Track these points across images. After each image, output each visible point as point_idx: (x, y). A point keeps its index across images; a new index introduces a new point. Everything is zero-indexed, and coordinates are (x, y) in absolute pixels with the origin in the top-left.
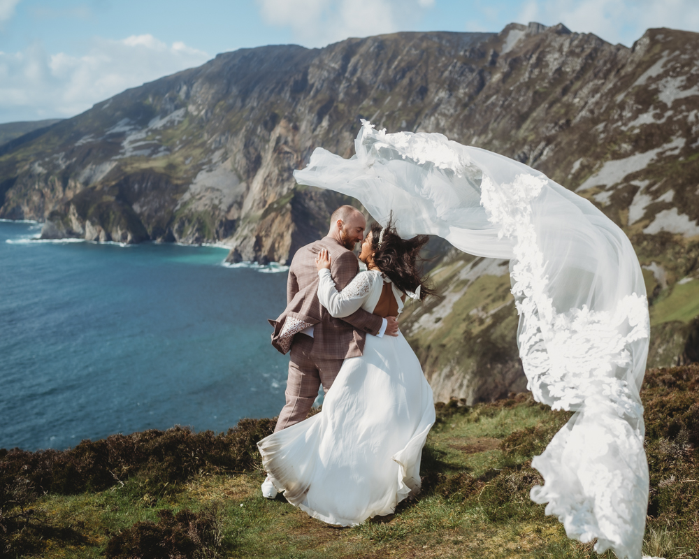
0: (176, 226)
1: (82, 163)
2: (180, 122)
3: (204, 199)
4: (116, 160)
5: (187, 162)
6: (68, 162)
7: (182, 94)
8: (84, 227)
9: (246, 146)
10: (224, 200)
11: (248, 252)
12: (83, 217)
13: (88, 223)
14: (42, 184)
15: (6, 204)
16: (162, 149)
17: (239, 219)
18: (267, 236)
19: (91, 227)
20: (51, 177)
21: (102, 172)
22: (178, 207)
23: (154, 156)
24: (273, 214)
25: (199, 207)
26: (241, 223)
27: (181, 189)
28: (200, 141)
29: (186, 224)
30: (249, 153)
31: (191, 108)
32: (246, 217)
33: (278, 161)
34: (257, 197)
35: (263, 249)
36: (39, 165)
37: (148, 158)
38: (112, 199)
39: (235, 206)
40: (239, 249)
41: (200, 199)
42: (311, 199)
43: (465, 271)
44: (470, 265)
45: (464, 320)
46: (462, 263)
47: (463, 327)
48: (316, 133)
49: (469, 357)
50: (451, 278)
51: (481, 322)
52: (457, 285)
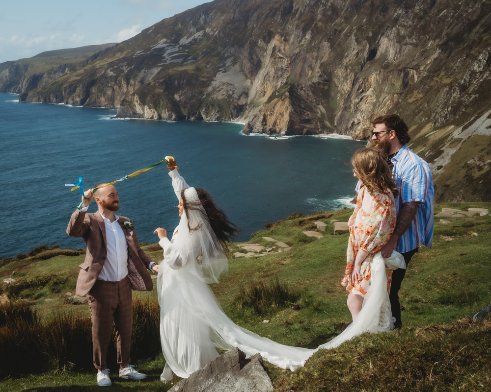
0: (203, 110)
1: (138, 69)
2: (201, 40)
3: (222, 90)
4: (160, 66)
5: (208, 66)
6: (129, 68)
7: (202, 21)
8: (143, 109)
9: (250, 54)
10: (235, 91)
11: (258, 125)
12: (143, 103)
13: (146, 107)
14: (113, 83)
15: (91, 96)
16: (190, 58)
17: (246, 104)
18: (271, 115)
19: (148, 110)
20: (119, 78)
21: (152, 74)
22: (204, 97)
23: (185, 63)
24: (276, 100)
25: (220, 96)
26: (248, 107)
27: (206, 84)
28: (215, 53)
29: (210, 108)
30: (252, 59)
31: (208, 30)
32: (251, 103)
33: (274, 63)
34: (259, 89)
35: (268, 124)
36: (111, 71)
37: (181, 65)
38: (161, 91)
39: (244, 95)
40: (251, 124)
41: (220, 91)
42: (302, 89)
43: (457, 133)
44: (461, 128)
45: (463, 167)
46: (452, 127)
47: (463, 172)
48: (302, 43)
49: (473, 194)
50: (446, 137)
51: (480, 168)
52: (452, 143)
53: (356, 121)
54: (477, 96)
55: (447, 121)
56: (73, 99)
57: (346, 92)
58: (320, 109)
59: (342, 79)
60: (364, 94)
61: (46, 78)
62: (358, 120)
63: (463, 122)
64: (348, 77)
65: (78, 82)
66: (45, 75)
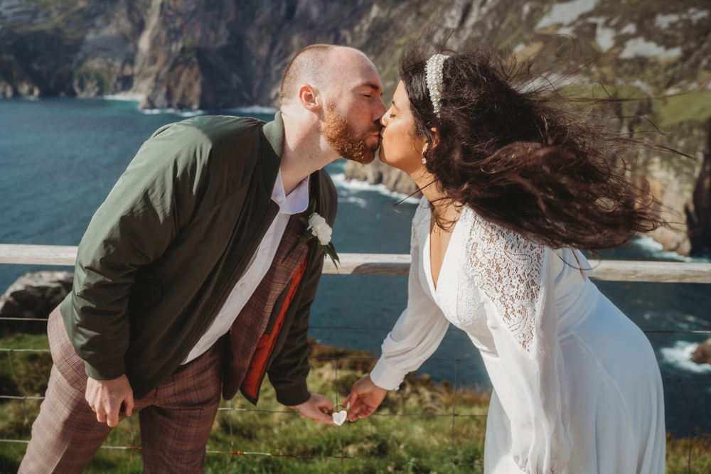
0: (76, 82)
3: (97, 57)
5: (70, 26)
9: (129, 11)
10: (116, 59)
11: (160, 99)
16: (40, 15)
17: (133, 75)
18: (177, 85)
22: (74, 66)
23: (35, 21)
24: (180, 68)
26: (135, 77)
27: (74, 49)
29: (85, 79)
30: (133, 17)
32: (140, 72)
33: (165, 23)
34: (147, 56)
35: (175, 97)
57: (263, 57)
58: (234, 79)
59: (256, 41)
64: (265, 40)
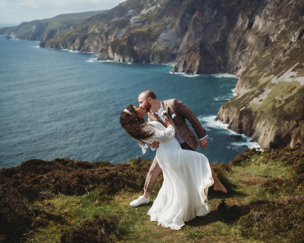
0: (151, 56)
1: (114, 29)
2: (154, 11)
3: (163, 44)
4: (127, 28)
5: (157, 29)
6: (108, 28)
8: (114, 56)
9: (181, 22)
11: (181, 68)
12: (114, 51)
13: (116, 54)
14: (98, 37)
15: (84, 46)
16: (146, 23)
17: (177, 53)
18: (189, 61)
19: (117, 56)
20: (102, 35)
21: (122, 32)
22: (152, 48)
23: (143, 26)
24: (192, 52)
25: (161, 48)
26: (178, 55)
27: (154, 40)
28: (162, 20)
29: (155, 55)
30: (182, 25)
31: (158, 5)
32: (180, 53)
34: (185, 44)
35: (187, 67)
36: (97, 29)
37: (140, 27)
38: (125, 44)
39: (176, 48)
40: (177, 66)
41: (161, 44)
42: (208, 45)
43: (274, 80)
44: (276, 77)
45: (272, 101)
46: (273, 76)
47: (272, 104)
48: (212, 17)
49: (274, 117)
50: (268, 82)
51: (280, 102)
52: (270, 86)
53: (239, 66)
54: (289, 57)
55: (271, 72)
56: (73, 47)
57: (234, 48)
58: (218, 58)
59: (232, 40)
60: (244, 50)
61: (58, 32)
62: (240, 66)
63: (279, 73)
64: (236, 39)
65: (77, 36)
66: (58, 30)
